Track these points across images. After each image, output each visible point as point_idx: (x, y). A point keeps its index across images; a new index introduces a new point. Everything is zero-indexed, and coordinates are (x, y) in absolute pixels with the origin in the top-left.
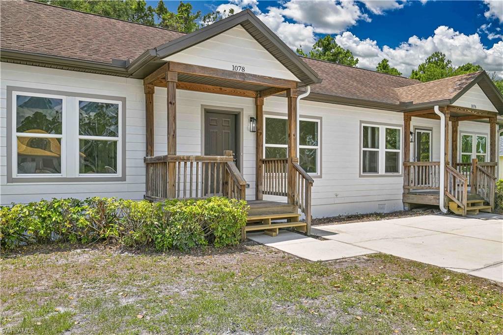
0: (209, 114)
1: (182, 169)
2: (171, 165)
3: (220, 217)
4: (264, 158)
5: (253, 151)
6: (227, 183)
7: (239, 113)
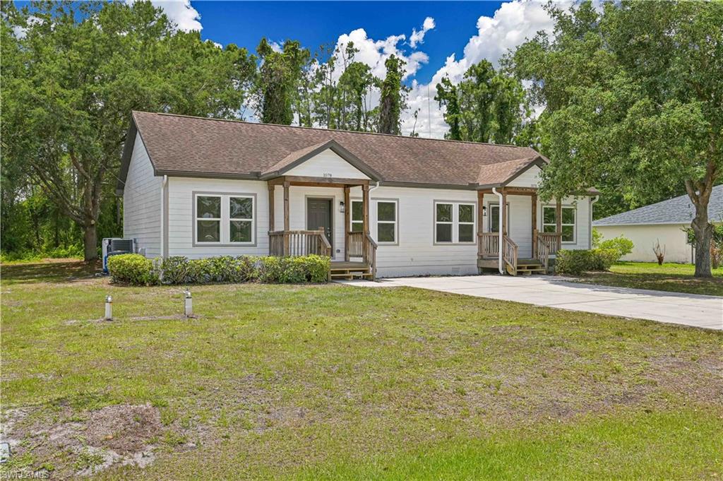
0: (311, 201)
1: (293, 239)
2: (287, 236)
3: (314, 265)
4: (351, 230)
5: (343, 225)
6: (320, 247)
7: (332, 199)
